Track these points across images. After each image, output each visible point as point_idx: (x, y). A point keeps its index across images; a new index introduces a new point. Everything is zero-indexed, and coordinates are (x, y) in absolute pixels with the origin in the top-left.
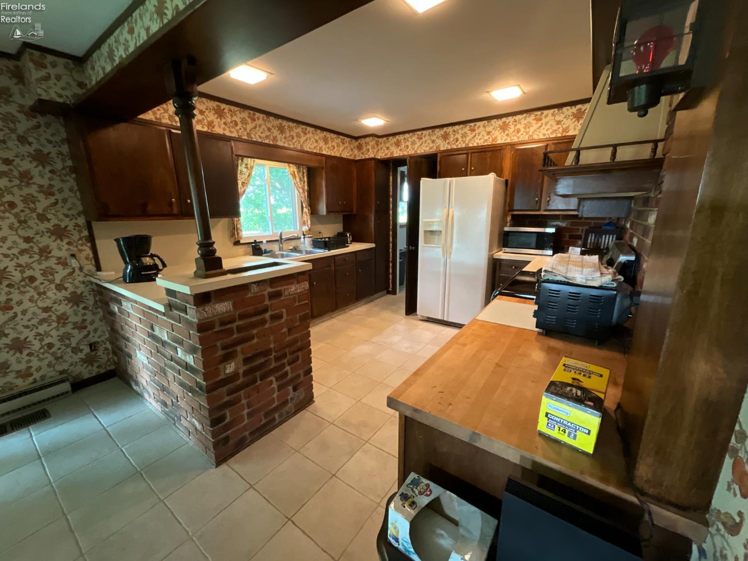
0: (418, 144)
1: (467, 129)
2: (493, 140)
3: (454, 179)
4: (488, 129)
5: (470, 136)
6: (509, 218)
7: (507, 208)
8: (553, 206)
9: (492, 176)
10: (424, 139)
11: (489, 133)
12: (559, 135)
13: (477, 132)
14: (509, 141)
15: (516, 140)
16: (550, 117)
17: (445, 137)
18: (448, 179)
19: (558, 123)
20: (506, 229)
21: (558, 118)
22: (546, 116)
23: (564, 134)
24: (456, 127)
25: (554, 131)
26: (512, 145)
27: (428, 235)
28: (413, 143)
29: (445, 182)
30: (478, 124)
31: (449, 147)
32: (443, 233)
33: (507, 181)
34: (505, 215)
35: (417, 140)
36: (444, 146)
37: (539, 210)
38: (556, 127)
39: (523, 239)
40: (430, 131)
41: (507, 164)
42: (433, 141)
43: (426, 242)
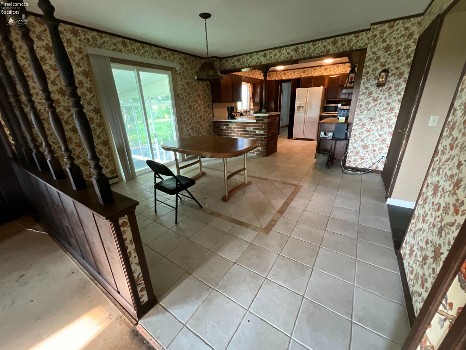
0: (293, 74)
1: (312, 69)
2: (322, 74)
3: (309, 88)
4: (320, 70)
5: (313, 72)
6: (325, 102)
7: (326, 98)
8: (341, 97)
9: (322, 87)
10: (296, 73)
11: (320, 71)
12: (344, 73)
13: (316, 70)
14: (327, 74)
15: (329, 74)
16: (341, 66)
17: (304, 72)
18: (307, 88)
19: (344, 68)
20: (325, 105)
21: (344, 67)
22: (340, 66)
23: (346, 72)
24: (308, 69)
25: (343, 71)
26: (328, 76)
27: (299, 108)
28: (291, 74)
29: (306, 89)
30: (317, 68)
31: (305, 76)
32: (305, 107)
33: (326, 89)
34: (324, 101)
35: (293, 73)
36: (303, 75)
37: (336, 98)
38: (343, 70)
39: (330, 109)
40: (298, 70)
41: (326, 82)
42: (299, 74)
43: (297, 111)
